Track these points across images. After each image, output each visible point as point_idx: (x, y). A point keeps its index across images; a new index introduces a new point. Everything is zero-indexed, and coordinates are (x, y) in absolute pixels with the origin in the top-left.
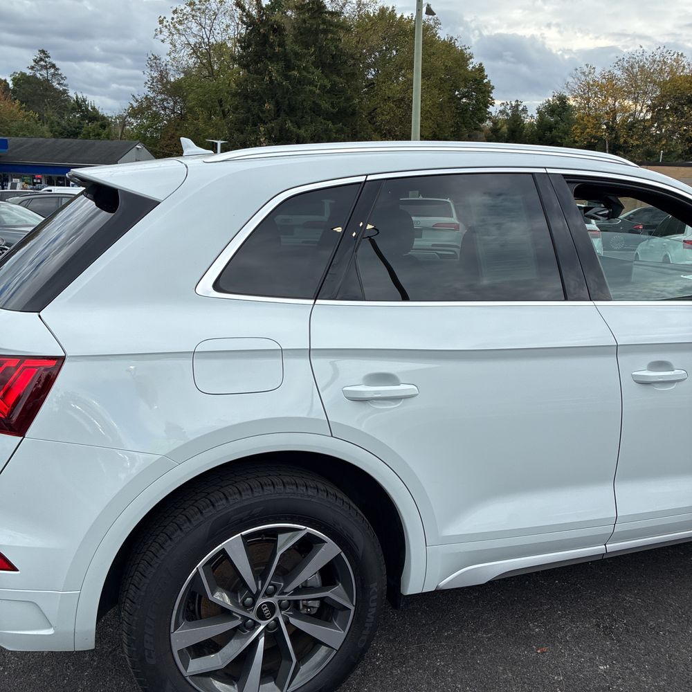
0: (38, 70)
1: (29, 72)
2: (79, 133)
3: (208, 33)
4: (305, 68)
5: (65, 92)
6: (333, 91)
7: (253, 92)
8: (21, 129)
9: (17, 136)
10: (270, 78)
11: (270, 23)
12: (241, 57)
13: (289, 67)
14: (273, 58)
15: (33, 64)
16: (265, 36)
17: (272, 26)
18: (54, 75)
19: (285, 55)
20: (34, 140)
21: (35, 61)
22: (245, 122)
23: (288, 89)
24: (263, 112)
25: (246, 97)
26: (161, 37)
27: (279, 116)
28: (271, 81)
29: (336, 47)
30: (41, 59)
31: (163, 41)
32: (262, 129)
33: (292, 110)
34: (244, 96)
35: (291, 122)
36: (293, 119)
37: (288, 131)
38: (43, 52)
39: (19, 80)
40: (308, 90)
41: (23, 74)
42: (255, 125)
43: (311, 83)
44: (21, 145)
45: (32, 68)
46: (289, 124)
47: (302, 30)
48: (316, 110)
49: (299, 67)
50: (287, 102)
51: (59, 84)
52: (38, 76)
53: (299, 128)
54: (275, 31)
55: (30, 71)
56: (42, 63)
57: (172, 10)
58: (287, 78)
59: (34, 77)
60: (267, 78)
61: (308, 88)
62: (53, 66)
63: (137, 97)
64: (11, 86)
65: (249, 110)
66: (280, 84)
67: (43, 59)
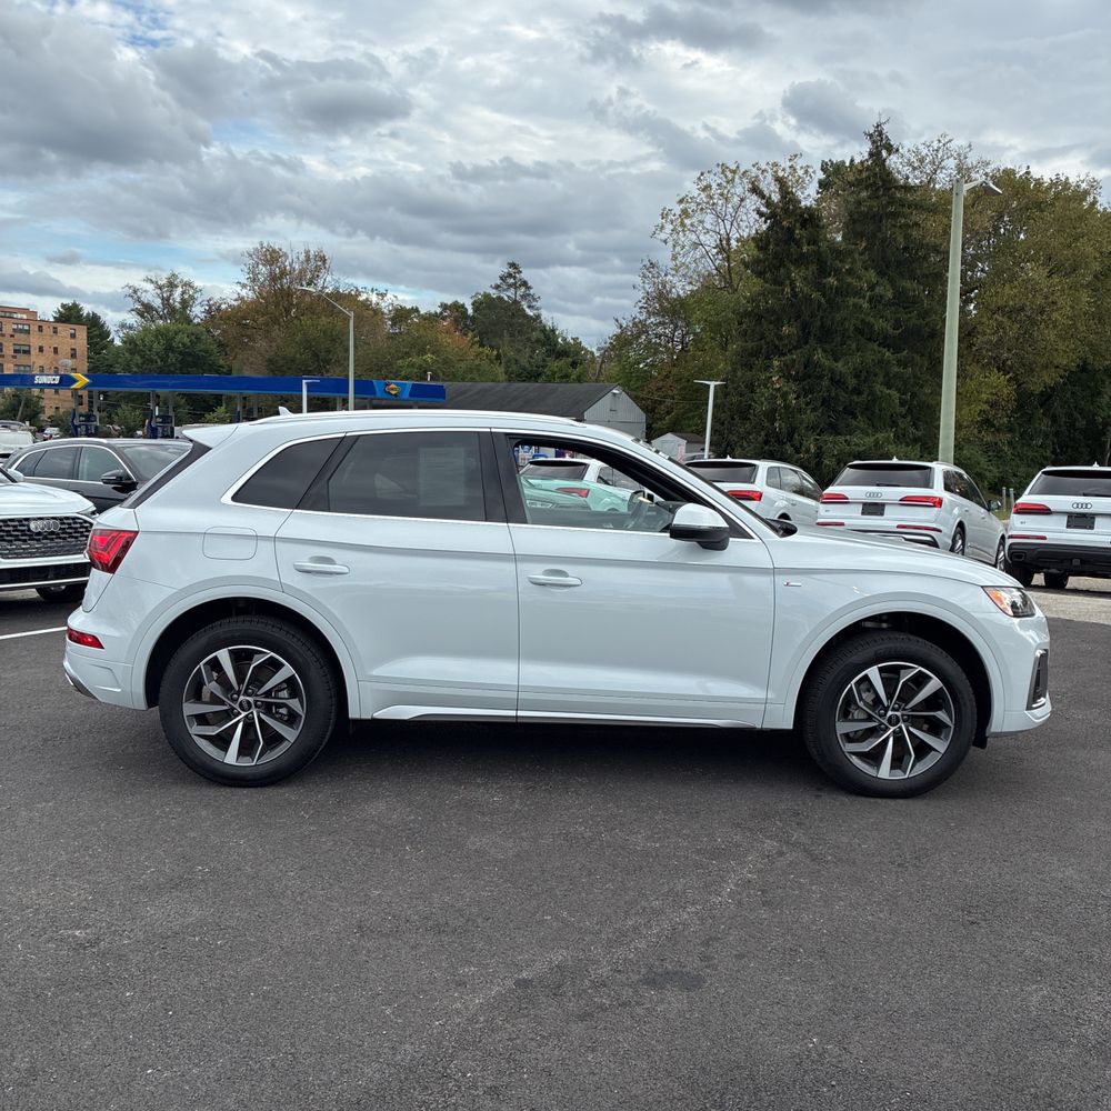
0: (504, 290)
1: (494, 293)
2: (539, 375)
3: (728, 227)
4: (849, 272)
5: (538, 316)
6: (903, 301)
7: (767, 310)
8: (471, 370)
9: (463, 380)
10: (793, 289)
11: (799, 211)
12: (757, 261)
13: (823, 271)
14: (801, 261)
15: (499, 282)
16: (790, 231)
17: (801, 216)
18: (524, 297)
19: (818, 254)
20: (480, 386)
21: (501, 278)
22: (755, 353)
23: (820, 304)
24: (780, 338)
25: (759, 318)
26: (663, 236)
27: (806, 343)
28: (795, 295)
29: (907, 237)
30: (510, 275)
31: (665, 242)
32: (776, 363)
33: (825, 335)
34: (756, 317)
35: (824, 351)
36: (827, 346)
37: (817, 365)
38: (513, 265)
39: (481, 303)
40: (851, 303)
41: (487, 296)
42: (768, 358)
43: (858, 293)
44: (464, 393)
45: (497, 287)
46: (819, 356)
47: (856, 216)
48: (865, 332)
49: (837, 272)
50: (819, 323)
51: (529, 307)
52: (506, 298)
53: (836, 361)
54: (804, 222)
55: (494, 291)
56: (512, 281)
57: (678, 199)
58: (821, 288)
59: (500, 298)
60: (788, 289)
61: (852, 300)
62: (525, 284)
63: (621, 320)
64: (470, 312)
65: (762, 337)
66: (808, 299)
67: (512, 277)
